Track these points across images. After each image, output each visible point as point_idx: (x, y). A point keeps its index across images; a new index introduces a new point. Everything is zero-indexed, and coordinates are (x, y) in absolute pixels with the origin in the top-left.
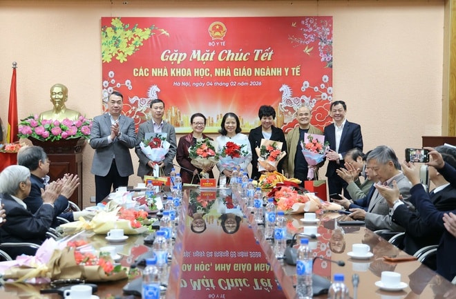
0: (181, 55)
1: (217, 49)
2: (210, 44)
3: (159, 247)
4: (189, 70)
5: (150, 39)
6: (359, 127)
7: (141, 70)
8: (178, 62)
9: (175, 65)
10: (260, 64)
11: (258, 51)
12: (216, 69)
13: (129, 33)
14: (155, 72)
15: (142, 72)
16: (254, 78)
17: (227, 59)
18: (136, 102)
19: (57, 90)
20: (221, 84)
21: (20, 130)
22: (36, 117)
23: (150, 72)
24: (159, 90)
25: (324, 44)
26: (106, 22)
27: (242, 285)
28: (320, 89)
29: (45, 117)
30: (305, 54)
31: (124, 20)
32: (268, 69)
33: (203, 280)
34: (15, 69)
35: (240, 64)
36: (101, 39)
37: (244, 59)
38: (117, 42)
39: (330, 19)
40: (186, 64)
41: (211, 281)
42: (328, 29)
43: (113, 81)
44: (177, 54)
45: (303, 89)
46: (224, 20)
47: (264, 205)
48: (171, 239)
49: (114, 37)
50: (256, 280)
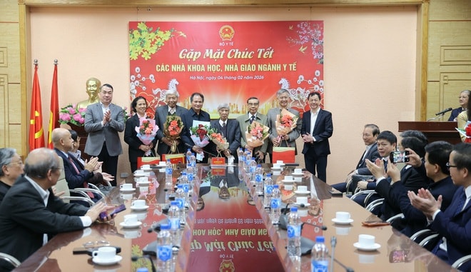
0: (196, 53)
1: (227, 49)
2: (221, 44)
3: (173, 215)
4: (203, 66)
5: (170, 40)
6: (330, 114)
7: (163, 66)
8: (194, 60)
9: (191, 62)
10: (262, 61)
11: (261, 50)
12: (226, 66)
13: (152, 35)
14: (175, 68)
15: (164, 68)
16: (257, 72)
17: (235, 57)
18: (159, 93)
19: (92, 83)
20: (230, 78)
21: (60, 117)
22: (74, 106)
23: (170, 68)
24: (178, 83)
25: (316, 44)
26: (133, 26)
27: (247, 247)
28: (313, 81)
29: (81, 106)
30: (300, 52)
31: (148, 24)
32: (269, 65)
33: (215, 243)
34: (56, 65)
35: (246, 61)
36: (129, 40)
37: (249, 57)
38: (142, 42)
39: (321, 23)
40: (200, 61)
41: (222, 243)
42: (319, 32)
43: (139, 76)
44: (192, 53)
45: (299, 81)
46: (233, 24)
47: (264, 180)
48: (184, 208)
49: (140, 39)
50: (259, 243)
